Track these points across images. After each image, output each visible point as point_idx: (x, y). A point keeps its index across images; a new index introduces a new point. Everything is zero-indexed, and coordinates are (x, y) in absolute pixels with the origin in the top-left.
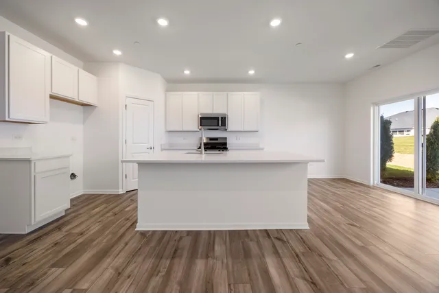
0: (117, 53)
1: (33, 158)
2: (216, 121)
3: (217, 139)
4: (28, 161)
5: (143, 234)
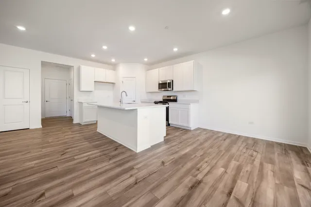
2: (166, 85)
3: (170, 97)
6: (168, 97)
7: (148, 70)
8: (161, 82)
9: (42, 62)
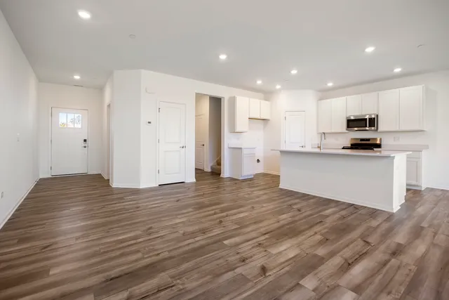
0: (278, 87)
1: (242, 147)
2: (364, 122)
3: (368, 140)
4: (241, 148)
5: (281, 189)
6: (362, 140)
7: (321, 99)
8: (352, 118)
9: (197, 94)
